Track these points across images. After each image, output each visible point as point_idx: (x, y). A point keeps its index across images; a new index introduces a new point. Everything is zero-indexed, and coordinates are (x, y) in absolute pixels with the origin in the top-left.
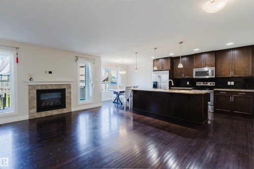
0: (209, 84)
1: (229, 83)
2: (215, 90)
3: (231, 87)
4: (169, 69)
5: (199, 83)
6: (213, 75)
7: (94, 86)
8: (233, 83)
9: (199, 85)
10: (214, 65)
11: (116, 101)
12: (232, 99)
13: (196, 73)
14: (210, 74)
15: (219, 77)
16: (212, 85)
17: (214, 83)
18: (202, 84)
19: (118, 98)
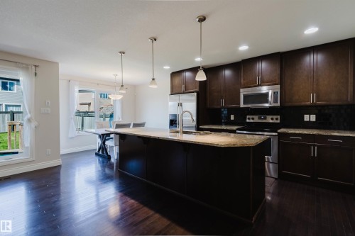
0: (269, 119)
1: (306, 118)
2: (279, 131)
3: (309, 125)
4: (197, 90)
5: (251, 117)
6: (275, 101)
7: (34, 124)
8: (313, 118)
9: (252, 121)
10: (278, 81)
11: (100, 153)
12: (314, 151)
13: (245, 97)
14: (270, 99)
15: (287, 104)
16: (275, 121)
17: (279, 117)
18: (256, 119)
19: (103, 148)
